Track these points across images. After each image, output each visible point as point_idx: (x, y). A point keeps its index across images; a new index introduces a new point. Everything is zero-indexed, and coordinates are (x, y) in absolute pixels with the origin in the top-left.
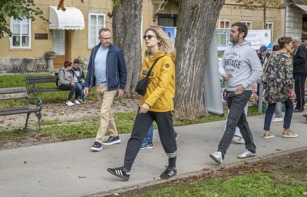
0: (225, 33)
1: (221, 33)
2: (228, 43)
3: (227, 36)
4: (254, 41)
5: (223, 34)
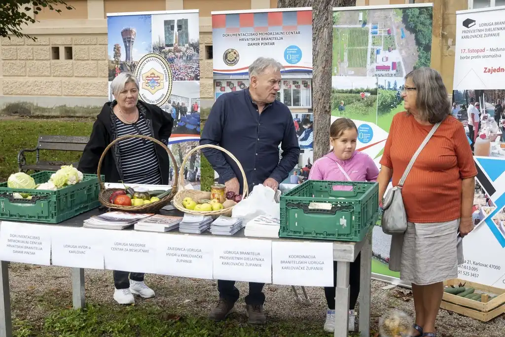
0: (365, 23)
1: (350, 23)
2: (372, 62)
3: (370, 36)
4: (493, 53)
5: (356, 28)
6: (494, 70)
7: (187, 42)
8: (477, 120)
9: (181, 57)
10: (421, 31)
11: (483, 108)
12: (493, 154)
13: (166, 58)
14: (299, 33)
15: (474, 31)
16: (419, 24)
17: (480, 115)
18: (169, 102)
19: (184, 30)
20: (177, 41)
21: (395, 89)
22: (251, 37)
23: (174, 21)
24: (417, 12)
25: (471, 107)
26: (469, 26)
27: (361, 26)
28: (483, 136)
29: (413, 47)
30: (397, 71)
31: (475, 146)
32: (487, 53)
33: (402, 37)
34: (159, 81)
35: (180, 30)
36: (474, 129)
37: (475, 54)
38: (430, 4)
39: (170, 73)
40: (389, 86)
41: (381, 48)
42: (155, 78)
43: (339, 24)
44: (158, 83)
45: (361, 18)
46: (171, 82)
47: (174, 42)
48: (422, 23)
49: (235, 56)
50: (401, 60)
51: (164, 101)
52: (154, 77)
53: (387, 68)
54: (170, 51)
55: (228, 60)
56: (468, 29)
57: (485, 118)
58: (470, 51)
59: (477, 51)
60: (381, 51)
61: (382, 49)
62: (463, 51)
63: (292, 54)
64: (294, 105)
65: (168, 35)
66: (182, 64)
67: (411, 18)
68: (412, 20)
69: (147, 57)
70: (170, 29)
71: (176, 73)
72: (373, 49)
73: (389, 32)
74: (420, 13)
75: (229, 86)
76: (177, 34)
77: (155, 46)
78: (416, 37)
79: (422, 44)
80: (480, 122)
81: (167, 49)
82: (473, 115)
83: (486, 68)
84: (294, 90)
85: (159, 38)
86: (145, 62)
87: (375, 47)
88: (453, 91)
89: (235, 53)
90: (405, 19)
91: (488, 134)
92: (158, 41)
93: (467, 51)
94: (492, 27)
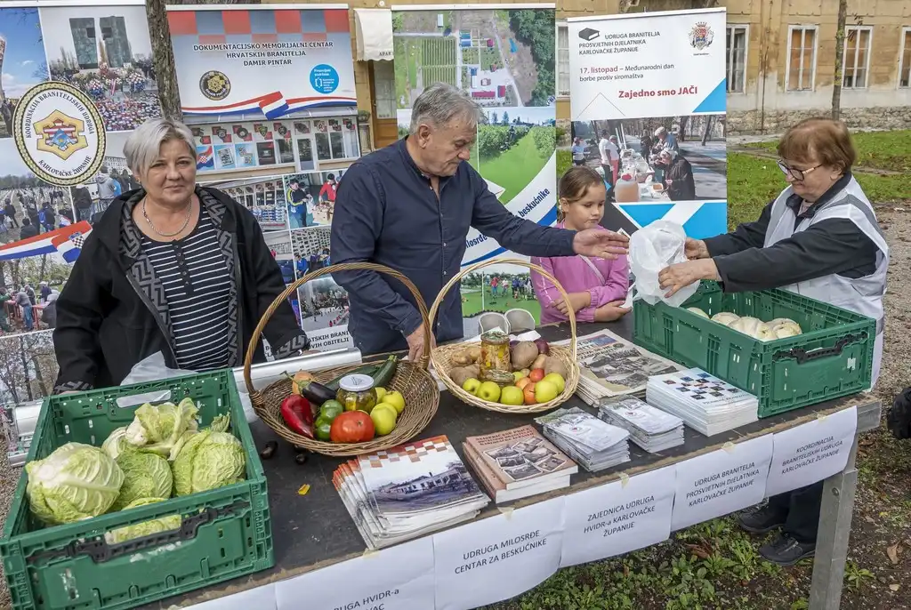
0: (448, 30)
1: (423, 30)
2: (465, 87)
3: (459, 49)
4: (630, 73)
5: (434, 37)
6: (635, 94)
7: (128, 58)
8: (615, 157)
9: (118, 87)
10: (540, 42)
11: (622, 141)
12: (644, 198)
13: (83, 89)
14: (331, 44)
15: (599, 44)
16: (536, 33)
17: (619, 151)
18: (104, 171)
19: (117, 37)
20: (106, 57)
21: (505, 124)
22: (248, 50)
23: (92, 19)
24: (532, 16)
25: (603, 141)
26: (590, 38)
27: (441, 34)
28: (627, 178)
29: (530, 65)
30: (507, 98)
31: (615, 190)
32: (620, 73)
33: (512, 51)
34: (75, 134)
35: (109, 37)
36: (612, 169)
37: (603, 74)
38: (552, 5)
39: (97, 118)
40: (496, 119)
41: (478, 66)
42: (63, 129)
43: (403, 32)
44: (72, 137)
45: (441, 22)
46: (101, 134)
47: (99, 59)
48: (541, 32)
49: (222, 82)
50: (512, 82)
51: (92, 170)
52: (64, 126)
53: (491, 95)
54: (91, 77)
55: (210, 90)
56: (589, 42)
57: (627, 154)
58: (593, 70)
59: (606, 70)
60: (479, 72)
61: (480, 69)
62: (584, 70)
63: (322, 77)
64: (335, 156)
65: (82, 46)
66: (122, 99)
67: (524, 23)
68: (524, 26)
69: (39, 89)
70: (86, 36)
71: (110, 117)
72: (465, 69)
73: (489, 44)
74: (537, 17)
75: (218, 134)
76: (104, 45)
77: (55, 68)
78: (533, 50)
79: (541, 60)
80: (620, 159)
81: (84, 73)
82: (608, 152)
83: (622, 92)
84: (332, 134)
85: (63, 54)
86: (37, 98)
87: (468, 65)
88: (572, 123)
89: (221, 78)
90: (515, 25)
91: (633, 174)
92: (61, 58)
93: (589, 70)
94: (626, 40)
